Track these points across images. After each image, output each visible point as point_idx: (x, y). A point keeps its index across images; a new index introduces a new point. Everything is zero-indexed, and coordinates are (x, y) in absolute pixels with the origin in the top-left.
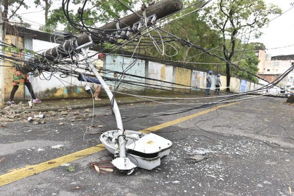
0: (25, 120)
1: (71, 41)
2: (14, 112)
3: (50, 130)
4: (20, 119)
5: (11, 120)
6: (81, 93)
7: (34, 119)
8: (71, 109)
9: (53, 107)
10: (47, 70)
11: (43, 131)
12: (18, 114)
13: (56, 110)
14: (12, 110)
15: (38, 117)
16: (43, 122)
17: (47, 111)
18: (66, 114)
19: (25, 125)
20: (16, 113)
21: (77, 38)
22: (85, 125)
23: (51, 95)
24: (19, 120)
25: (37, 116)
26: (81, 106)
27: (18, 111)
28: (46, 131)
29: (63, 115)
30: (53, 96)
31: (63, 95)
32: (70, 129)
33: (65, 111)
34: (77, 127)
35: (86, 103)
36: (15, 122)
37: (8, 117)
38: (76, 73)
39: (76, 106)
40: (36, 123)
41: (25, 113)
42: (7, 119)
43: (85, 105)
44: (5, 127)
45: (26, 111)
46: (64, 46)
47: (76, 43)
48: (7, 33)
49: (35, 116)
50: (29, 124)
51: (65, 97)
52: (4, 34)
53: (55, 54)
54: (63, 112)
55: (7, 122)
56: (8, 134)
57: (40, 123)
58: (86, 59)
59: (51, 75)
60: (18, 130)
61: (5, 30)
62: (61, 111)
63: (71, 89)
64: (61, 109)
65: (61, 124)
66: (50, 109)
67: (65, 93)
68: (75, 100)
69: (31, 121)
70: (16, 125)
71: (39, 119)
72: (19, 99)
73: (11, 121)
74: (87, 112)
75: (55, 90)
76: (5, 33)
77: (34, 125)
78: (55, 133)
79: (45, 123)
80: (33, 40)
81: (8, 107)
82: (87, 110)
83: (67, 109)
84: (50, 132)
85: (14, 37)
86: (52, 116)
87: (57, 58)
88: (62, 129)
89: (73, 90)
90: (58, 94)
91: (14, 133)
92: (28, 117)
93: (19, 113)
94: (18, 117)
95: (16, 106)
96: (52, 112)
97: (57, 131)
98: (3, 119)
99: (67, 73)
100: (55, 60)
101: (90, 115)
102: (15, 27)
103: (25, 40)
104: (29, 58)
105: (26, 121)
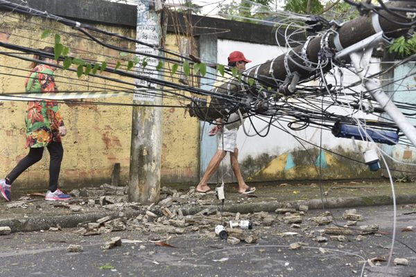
0: (207, 232)
1: (323, 37)
2: (181, 212)
3: (272, 262)
4: (196, 228)
5: (178, 230)
6: (328, 166)
7: (228, 230)
8: (306, 208)
9: (264, 202)
10: (261, 111)
11: (254, 263)
12: (189, 217)
13: (271, 210)
14: (176, 207)
15: (238, 227)
16: (250, 239)
17: (252, 213)
18: (299, 222)
19: (210, 244)
20: (185, 214)
21: (338, 28)
22: (355, 253)
23: (257, 172)
24: (194, 231)
25: (236, 224)
26: (332, 200)
27: (188, 209)
28: (263, 263)
29: (290, 223)
30: (261, 174)
31: (283, 173)
32: (318, 261)
33: (292, 213)
34: (334, 256)
35: (342, 195)
36: (187, 236)
37: (172, 224)
38: (327, 116)
39: (318, 201)
40: (235, 240)
41: (205, 214)
42: (171, 228)
43: (341, 199)
44: (169, 246)
45: (207, 210)
46: (304, 51)
47: (337, 41)
48: (170, 32)
49: (232, 224)
50: (220, 242)
51: (288, 177)
52: (163, 34)
53: (280, 73)
54: (289, 217)
55: (170, 233)
56: (179, 264)
57: (243, 241)
58: (366, 81)
59: (270, 123)
60: (199, 255)
61: (166, 24)
62: (283, 213)
63: (303, 157)
64: (282, 207)
65: (294, 246)
66: (257, 206)
67: (289, 168)
68: (314, 185)
69: (224, 235)
70: (192, 243)
71: (240, 231)
72: (188, 180)
73: (179, 233)
74: (349, 218)
75: (265, 160)
76: (165, 32)
77: (231, 244)
78: (284, 269)
79: (254, 242)
80: (219, 41)
81: (167, 200)
82: (351, 212)
83: (298, 209)
84: (270, 265)
85: (185, 40)
86: (266, 225)
87: (286, 81)
88: (299, 260)
89: (309, 159)
90: (273, 169)
91: (192, 262)
92: (213, 225)
93: (192, 213)
94: (191, 223)
95: (183, 197)
96: (263, 214)
97: (287, 264)
98: (163, 227)
99: (306, 118)
100: (282, 86)
101: (363, 227)
102: (187, 15)
103: (202, 44)
104: (219, 84)
105: (211, 235)
